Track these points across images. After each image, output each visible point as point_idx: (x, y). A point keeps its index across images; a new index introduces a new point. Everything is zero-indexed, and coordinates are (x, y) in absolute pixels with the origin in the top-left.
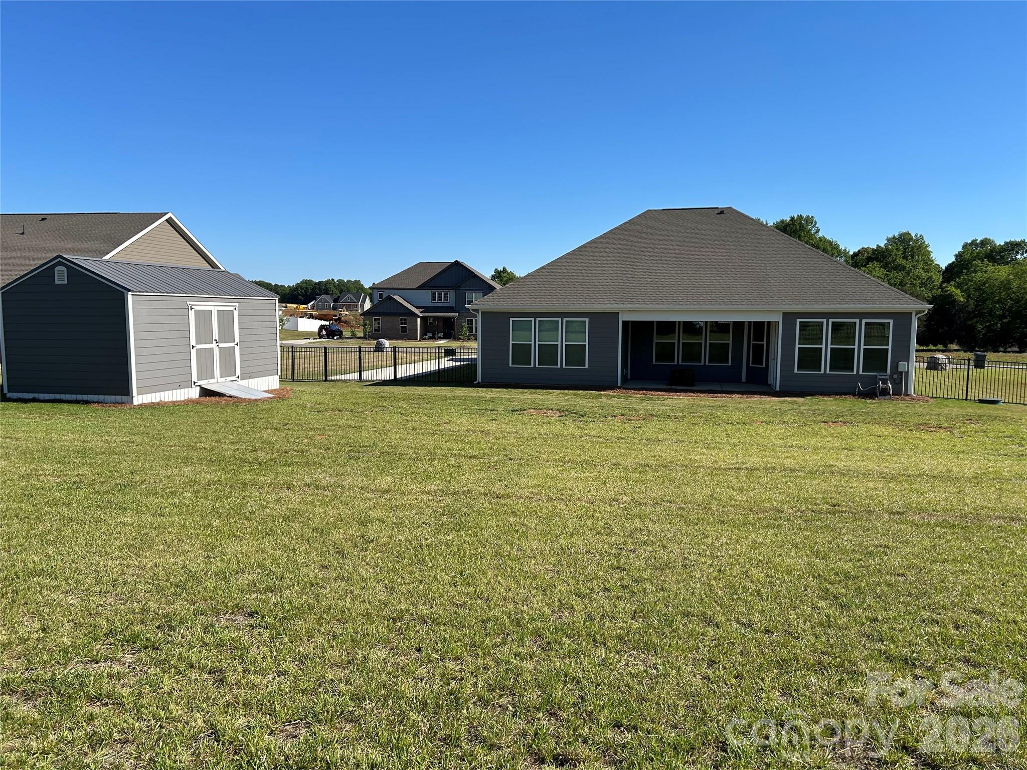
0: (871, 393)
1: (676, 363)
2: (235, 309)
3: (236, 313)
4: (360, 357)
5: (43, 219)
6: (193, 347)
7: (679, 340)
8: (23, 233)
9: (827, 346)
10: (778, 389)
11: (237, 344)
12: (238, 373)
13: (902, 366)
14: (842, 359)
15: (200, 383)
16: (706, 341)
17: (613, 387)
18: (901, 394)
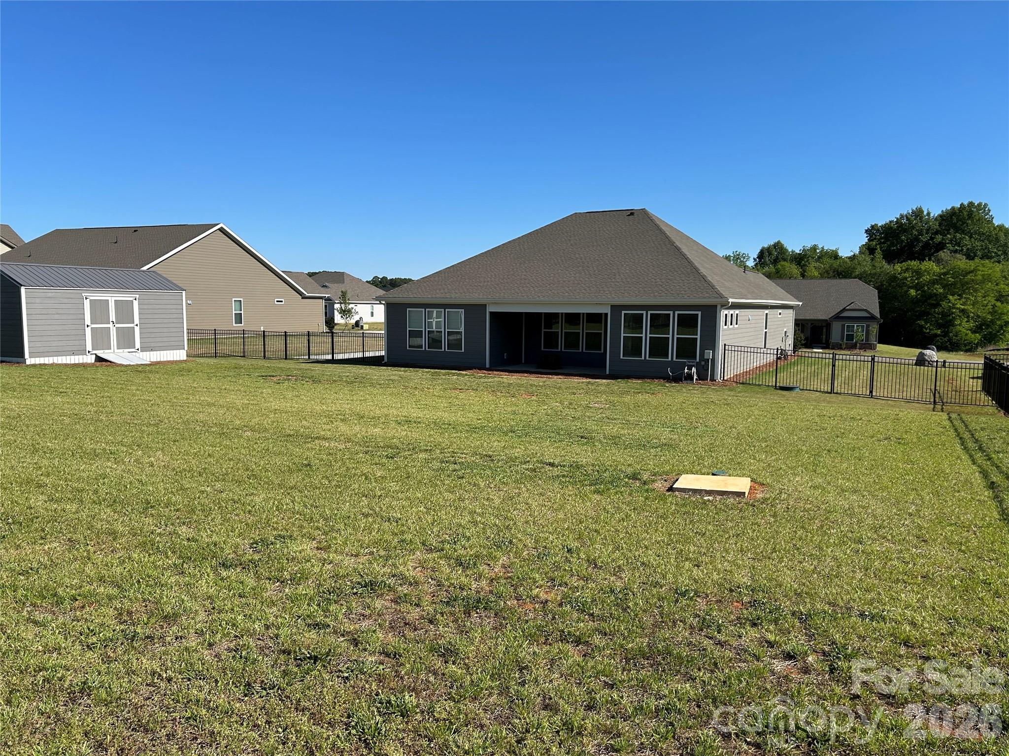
0: (679, 378)
1: (559, 350)
2: (136, 299)
3: (136, 303)
4: (309, 340)
5: (135, 231)
6: (88, 326)
7: (561, 329)
8: (116, 243)
9: (646, 335)
10: (608, 373)
11: (137, 325)
12: (138, 345)
13: (709, 354)
14: (659, 347)
15: (95, 352)
16: (583, 330)
17: (482, 368)
18: (707, 379)
